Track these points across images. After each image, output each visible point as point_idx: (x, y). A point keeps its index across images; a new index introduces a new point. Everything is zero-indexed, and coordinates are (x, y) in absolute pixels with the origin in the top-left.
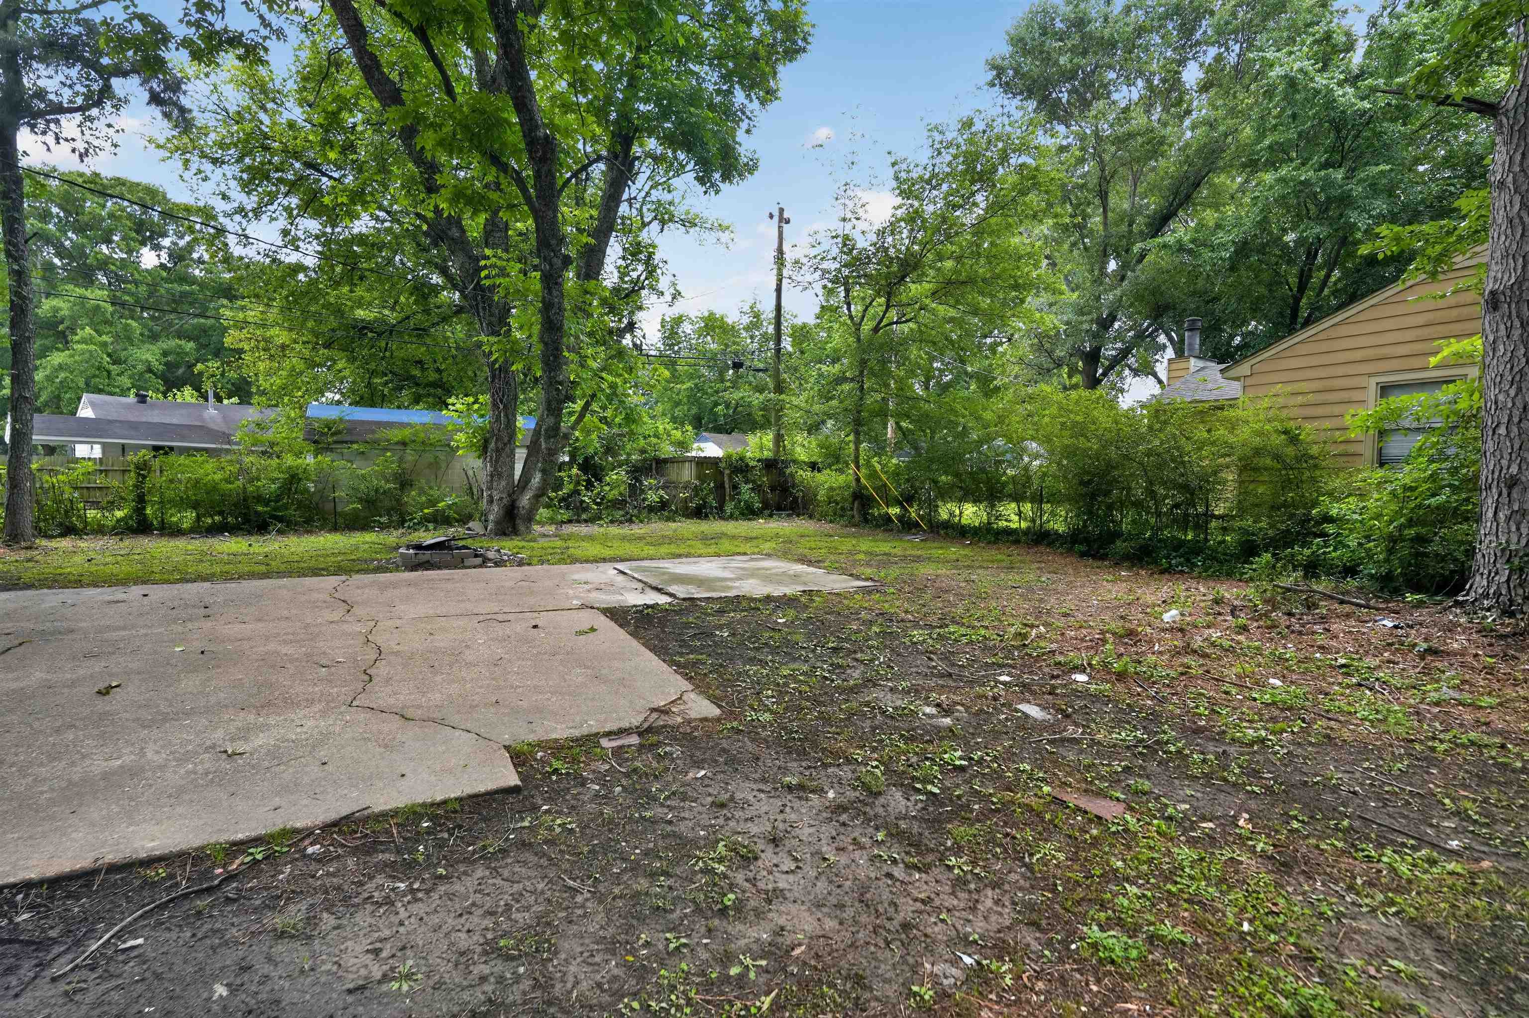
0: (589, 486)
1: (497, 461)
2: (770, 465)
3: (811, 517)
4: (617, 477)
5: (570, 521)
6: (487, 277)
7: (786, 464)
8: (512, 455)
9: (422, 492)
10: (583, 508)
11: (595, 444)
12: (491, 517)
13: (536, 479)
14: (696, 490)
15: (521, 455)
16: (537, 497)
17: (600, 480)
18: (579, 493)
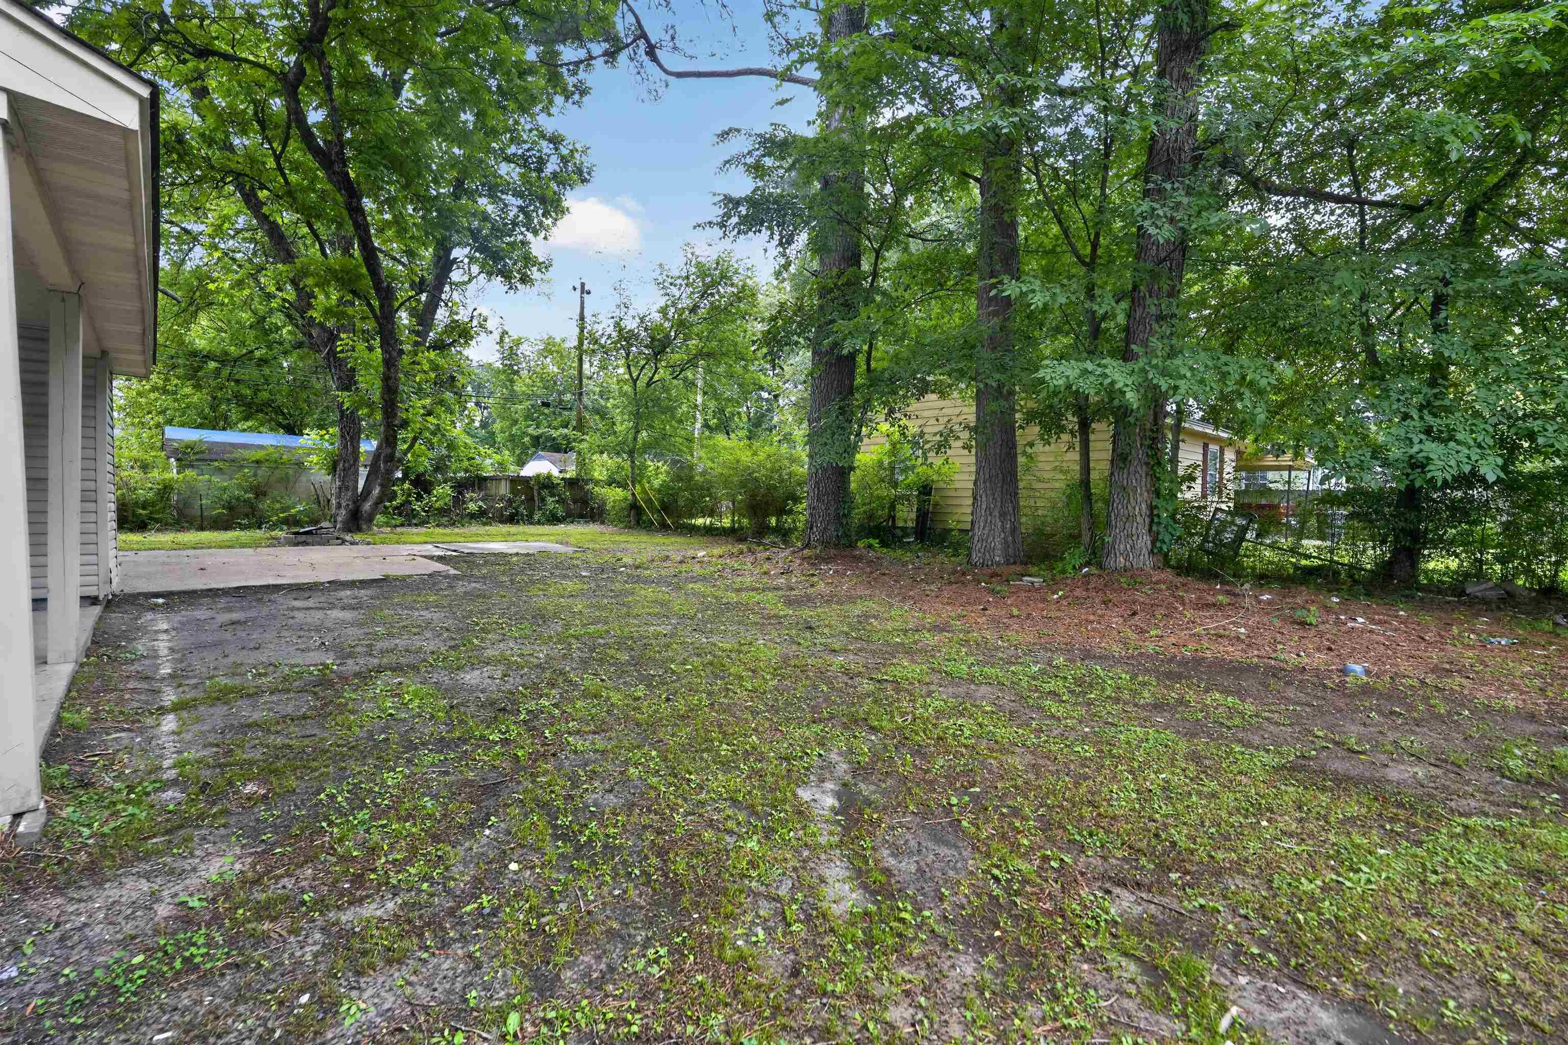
0: (419, 498)
1: (344, 477)
2: (571, 483)
3: (603, 523)
4: (443, 492)
5: (402, 525)
7: (587, 482)
8: (356, 473)
9: (275, 500)
10: (413, 514)
11: (425, 464)
12: (339, 519)
13: (376, 491)
14: (510, 501)
15: (363, 472)
16: (376, 505)
17: (429, 493)
18: (410, 503)
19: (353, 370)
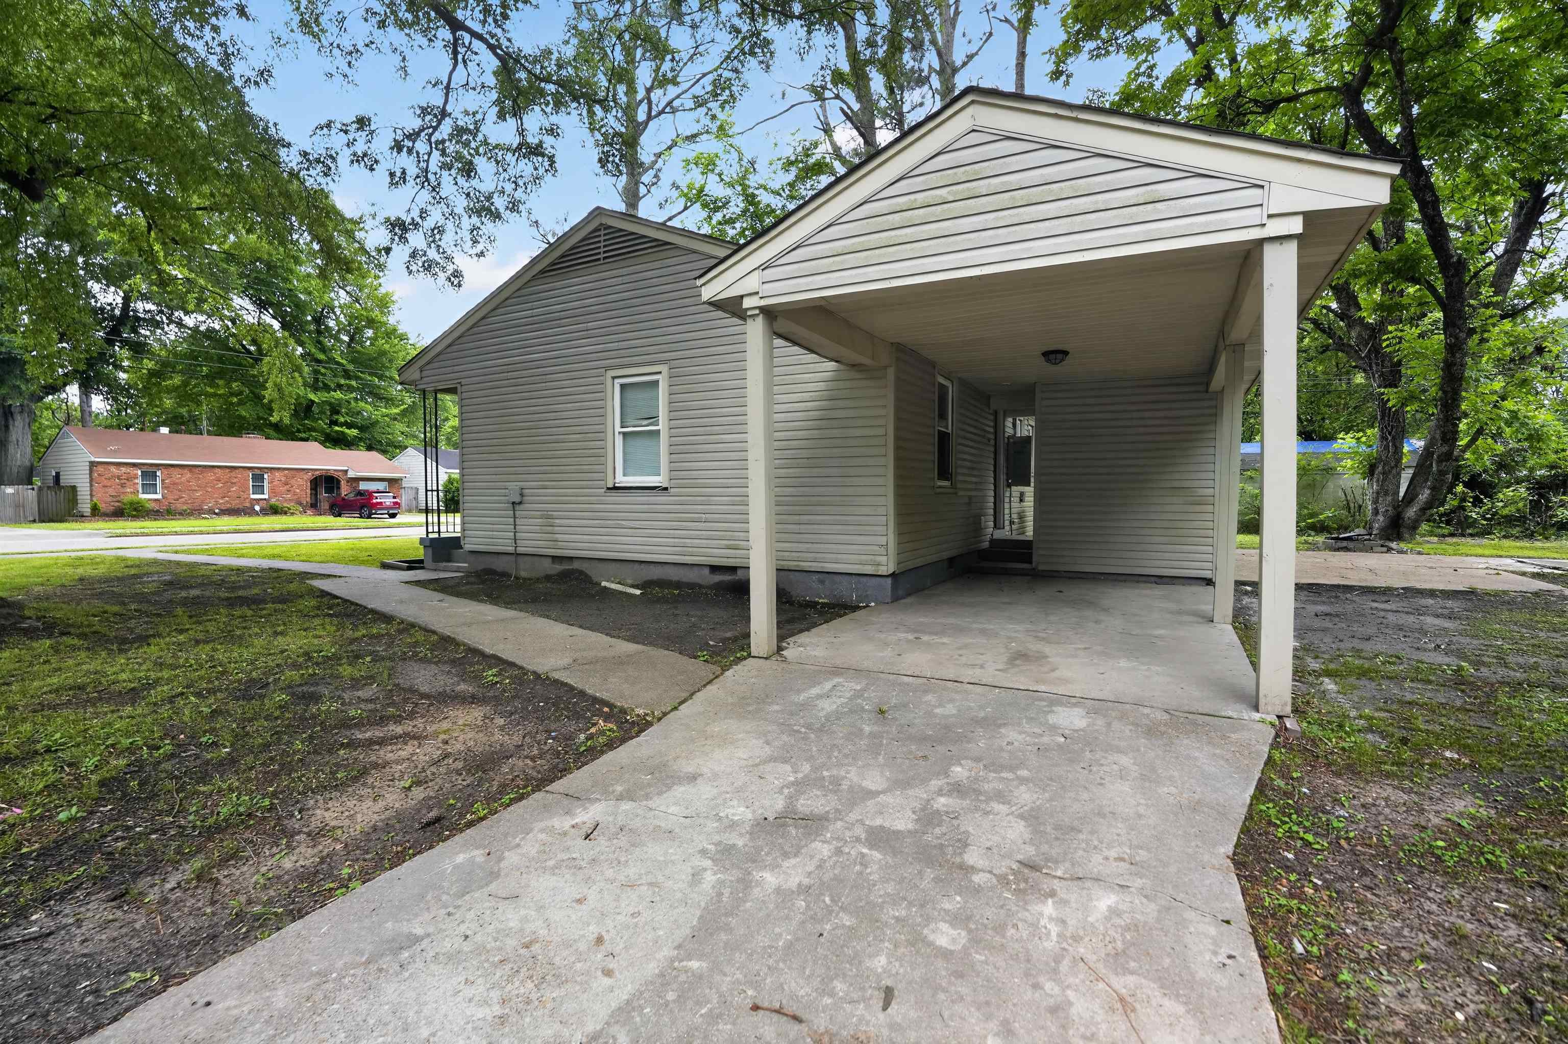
0: (1478, 502)
1: (1384, 480)
4: (1514, 493)
5: (1452, 535)
6: (1387, 346)
8: (1398, 476)
10: (1468, 523)
12: (1376, 526)
13: (1424, 495)
15: (1407, 474)
16: (1423, 510)
17: (1491, 497)
18: (1463, 508)
19: (1399, 363)
